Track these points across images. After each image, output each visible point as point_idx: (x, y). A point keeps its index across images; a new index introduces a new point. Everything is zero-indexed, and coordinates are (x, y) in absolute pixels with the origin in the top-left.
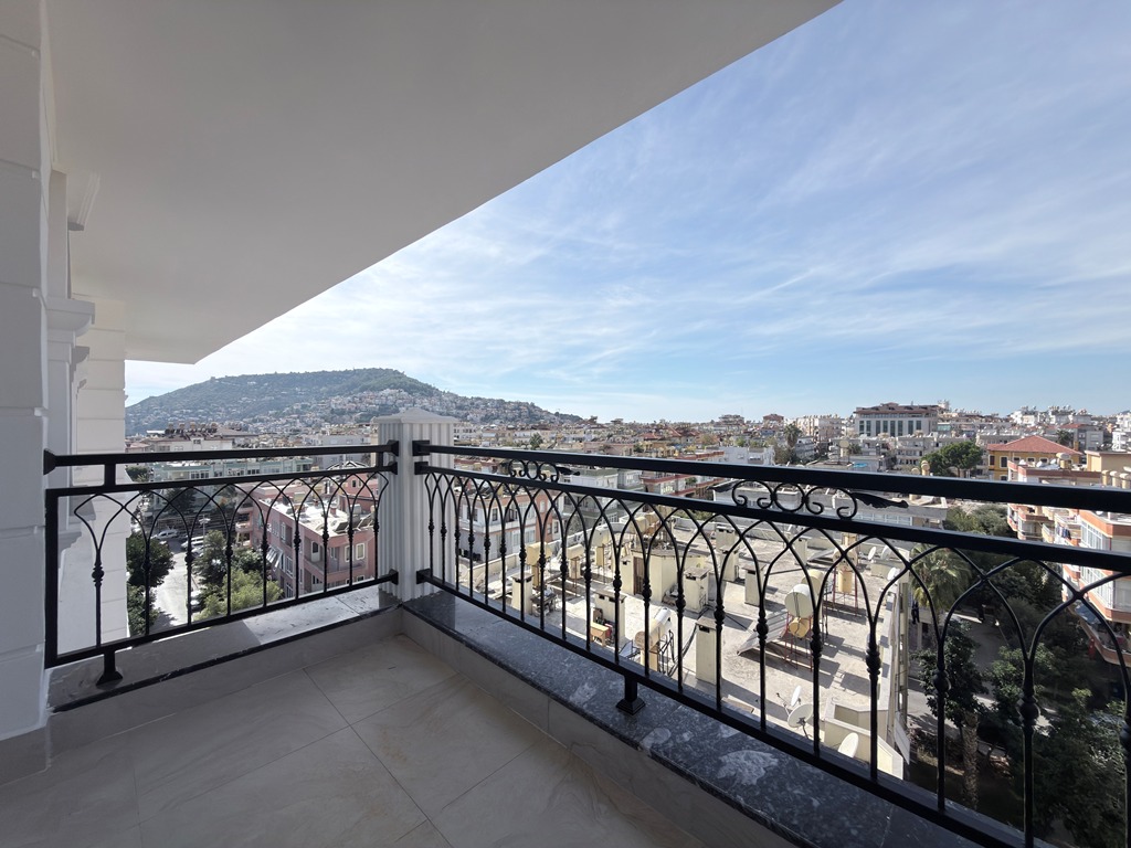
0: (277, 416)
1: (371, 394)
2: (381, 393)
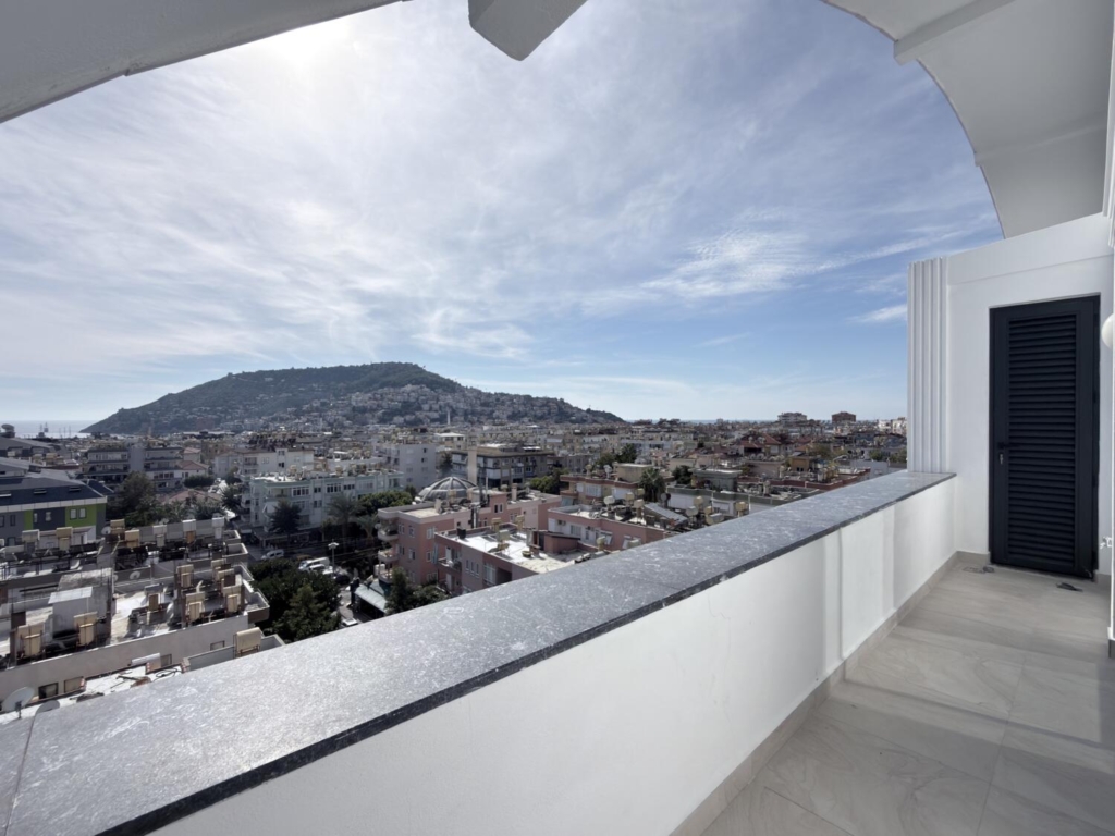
0: (297, 415)
1: (392, 390)
2: (402, 389)
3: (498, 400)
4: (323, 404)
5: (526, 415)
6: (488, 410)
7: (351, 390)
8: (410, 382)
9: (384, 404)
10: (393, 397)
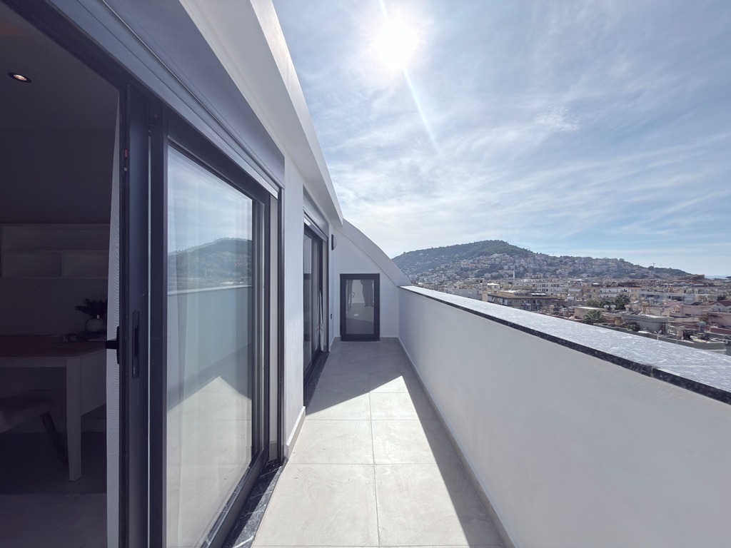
0: (433, 272)
1: (485, 257)
2: (491, 257)
3: (561, 261)
4: (446, 267)
5: (585, 271)
6: (552, 268)
7: (461, 258)
8: (496, 252)
9: (479, 266)
10: (485, 262)
